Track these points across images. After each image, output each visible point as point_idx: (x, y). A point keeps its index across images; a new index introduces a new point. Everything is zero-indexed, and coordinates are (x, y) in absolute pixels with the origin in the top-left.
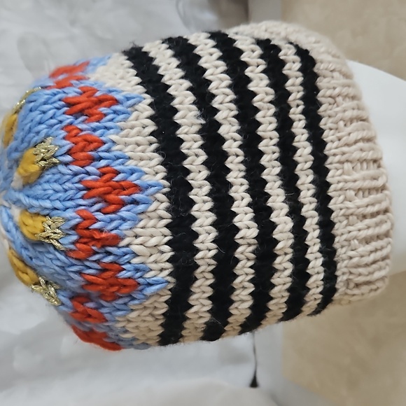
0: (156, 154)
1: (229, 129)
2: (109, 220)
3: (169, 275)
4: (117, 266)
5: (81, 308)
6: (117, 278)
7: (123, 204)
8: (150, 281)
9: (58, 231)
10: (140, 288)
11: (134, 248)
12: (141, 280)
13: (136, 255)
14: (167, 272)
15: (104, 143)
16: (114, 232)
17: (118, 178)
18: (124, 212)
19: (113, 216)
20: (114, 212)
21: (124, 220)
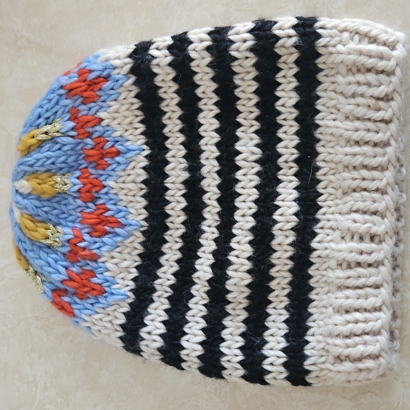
0: (143, 199)
1: (211, 183)
2: (93, 242)
3: (130, 291)
4: (93, 274)
5: (57, 300)
6: (89, 281)
7: (107, 233)
8: (114, 292)
9: (57, 240)
10: (105, 295)
11: (108, 265)
12: (107, 289)
13: (108, 270)
14: (129, 288)
15: (104, 187)
16: (94, 251)
17: (107, 214)
18: (106, 239)
19: (97, 239)
20: (99, 237)
21: (105, 244)
